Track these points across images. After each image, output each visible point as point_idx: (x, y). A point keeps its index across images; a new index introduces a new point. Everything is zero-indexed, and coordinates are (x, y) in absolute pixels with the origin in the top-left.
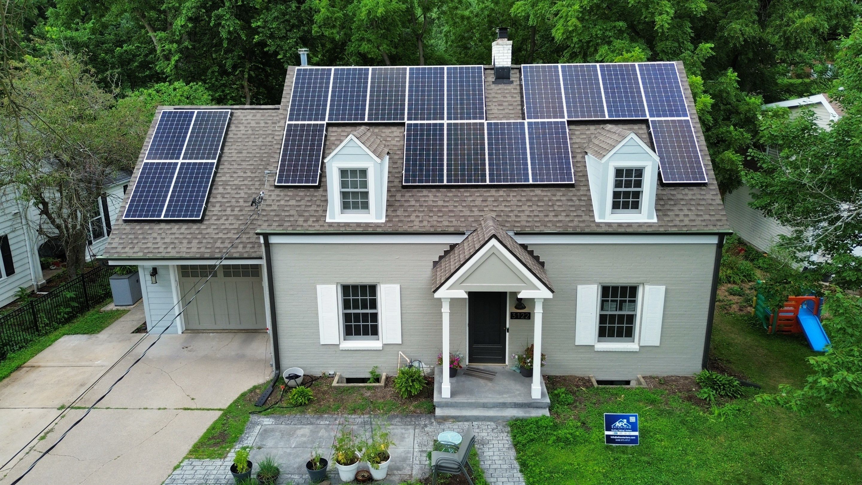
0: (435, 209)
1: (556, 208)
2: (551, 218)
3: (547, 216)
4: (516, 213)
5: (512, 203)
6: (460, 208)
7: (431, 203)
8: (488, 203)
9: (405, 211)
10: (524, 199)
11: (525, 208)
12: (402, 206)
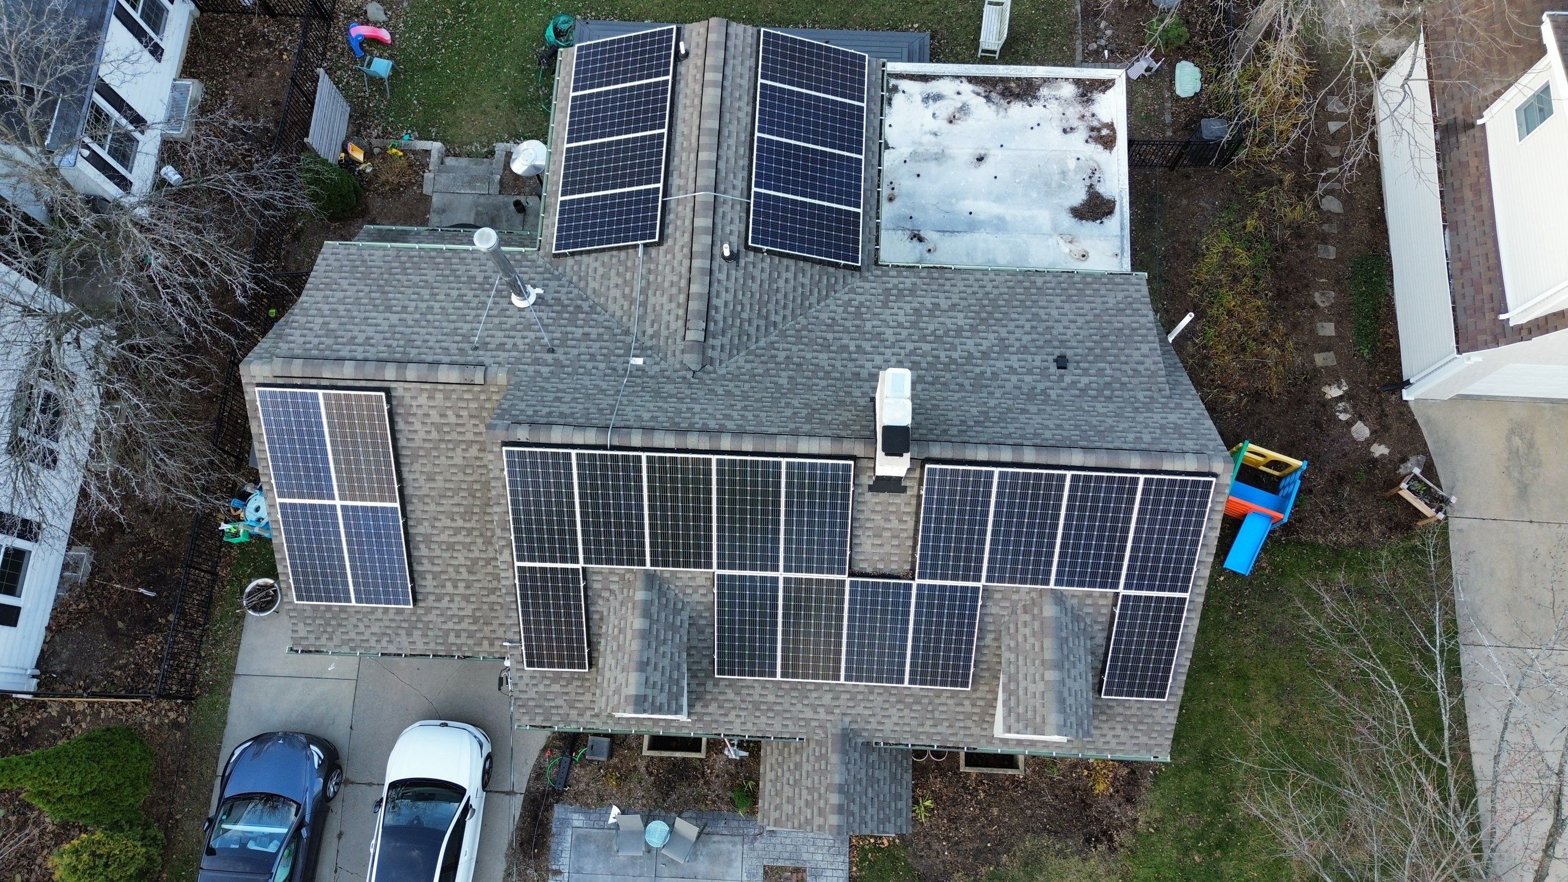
0: (763, 707)
1: (937, 714)
2: (927, 728)
3: (922, 725)
4: (879, 718)
5: (875, 703)
6: (799, 706)
7: (756, 698)
8: (841, 702)
9: (720, 707)
10: (893, 699)
11: (893, 711)
12: (716, 700)
